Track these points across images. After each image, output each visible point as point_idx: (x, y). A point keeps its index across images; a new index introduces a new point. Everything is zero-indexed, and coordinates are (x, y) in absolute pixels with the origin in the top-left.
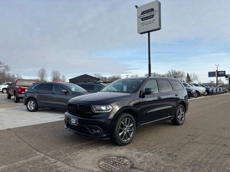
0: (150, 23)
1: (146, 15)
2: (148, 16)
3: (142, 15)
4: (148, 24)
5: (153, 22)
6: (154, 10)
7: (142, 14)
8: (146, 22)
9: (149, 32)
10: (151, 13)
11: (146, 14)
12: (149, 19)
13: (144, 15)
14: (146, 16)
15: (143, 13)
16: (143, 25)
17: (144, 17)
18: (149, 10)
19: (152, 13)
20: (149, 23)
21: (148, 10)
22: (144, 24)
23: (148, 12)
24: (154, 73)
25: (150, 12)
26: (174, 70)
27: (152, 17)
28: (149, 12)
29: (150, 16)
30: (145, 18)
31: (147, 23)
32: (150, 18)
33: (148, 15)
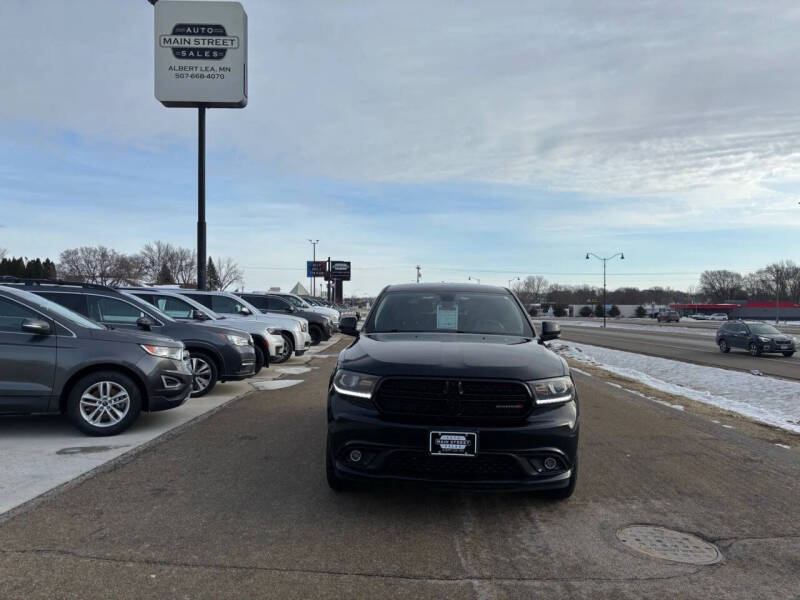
0: (209, 76)
1: (192, 42)
2: (201, 46)
3: (179, 38)
4: (202, 76)
5: (222, 77)
6: (224, 34)
7: (175, 33)
8: (191, 68)
9: (202, 107)
10: (214, 38)
11: (193, 38)
12: (204, 58)
13: (187, 38)
14: (192, 45)
15: (179, 29)
16: (178, 76)
17: (187, 45)
18: (206, 26)
19: (218, 42)
20: (206, 74)
21: (202, 26)
22: (183, 72)
23: (200, 34)
24: (102, 249)
25: (210, 35)
26: (164, 242)
27: (220, 58)
28: (206, 34)
29: (211, 50)
30: (188, 50)
31: (199, 72)
32: (211, 57)
33: (203, 42)
